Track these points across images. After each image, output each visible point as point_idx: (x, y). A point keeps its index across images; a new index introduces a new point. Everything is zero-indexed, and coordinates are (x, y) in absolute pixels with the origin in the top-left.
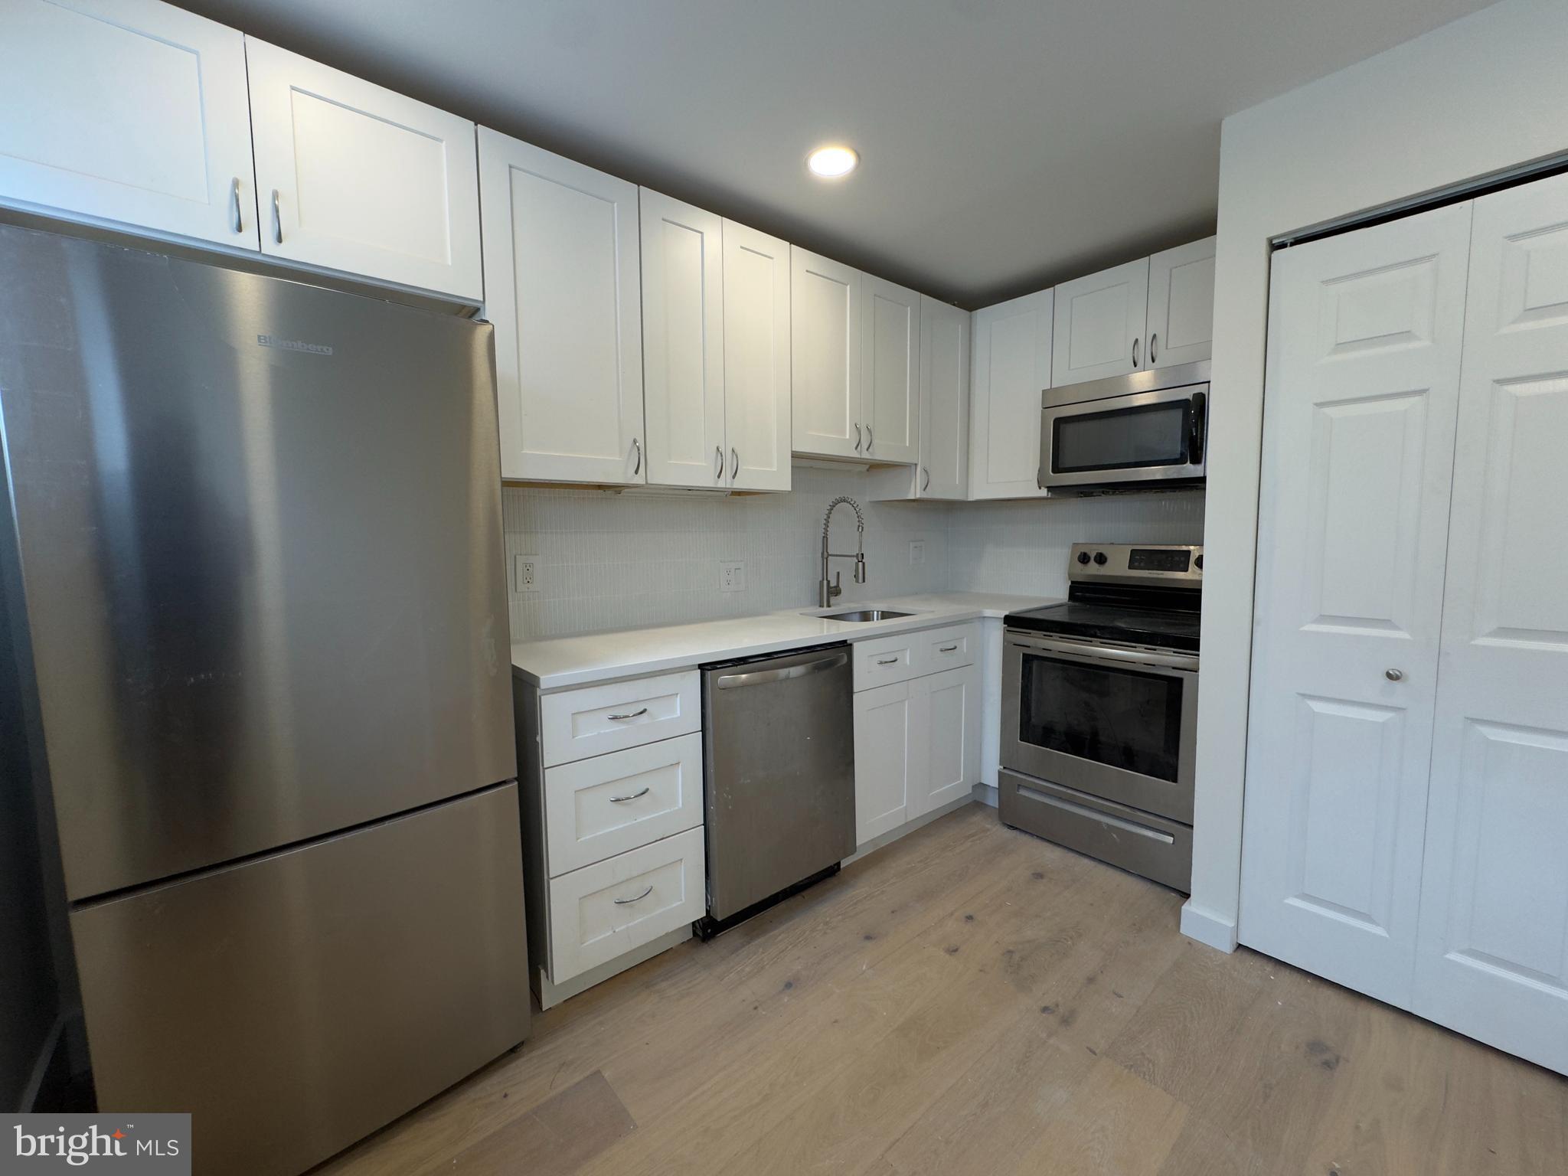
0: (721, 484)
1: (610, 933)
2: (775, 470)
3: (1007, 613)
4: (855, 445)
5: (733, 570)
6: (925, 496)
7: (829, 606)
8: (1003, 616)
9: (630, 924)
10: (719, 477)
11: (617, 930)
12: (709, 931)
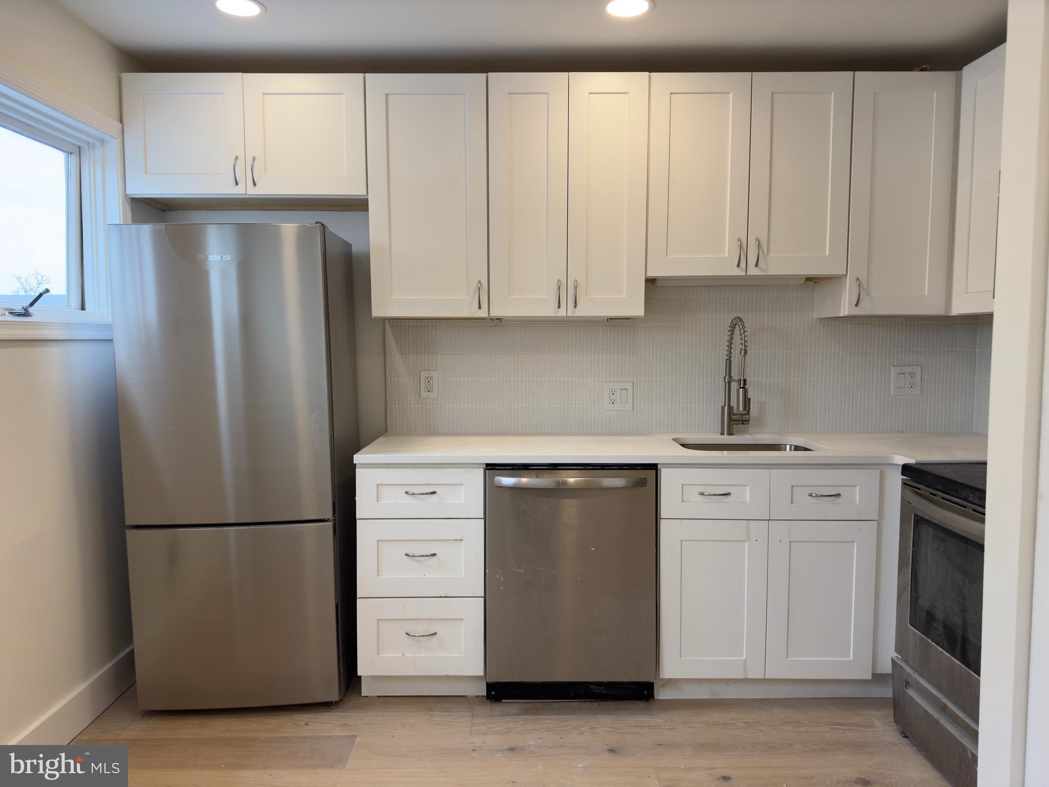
0: (562, 313)
1: (400, 655)
2: (625, 296)
3: (911, 461)
4: (736, 263)
5: (619, 390)
6: (857, 312)
7: (730, 433)
8: (902, 464)
9: (416, 655)
10: (559, 307)
11: (406, 655)
12: (493, 693)
